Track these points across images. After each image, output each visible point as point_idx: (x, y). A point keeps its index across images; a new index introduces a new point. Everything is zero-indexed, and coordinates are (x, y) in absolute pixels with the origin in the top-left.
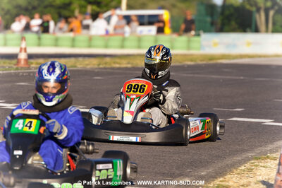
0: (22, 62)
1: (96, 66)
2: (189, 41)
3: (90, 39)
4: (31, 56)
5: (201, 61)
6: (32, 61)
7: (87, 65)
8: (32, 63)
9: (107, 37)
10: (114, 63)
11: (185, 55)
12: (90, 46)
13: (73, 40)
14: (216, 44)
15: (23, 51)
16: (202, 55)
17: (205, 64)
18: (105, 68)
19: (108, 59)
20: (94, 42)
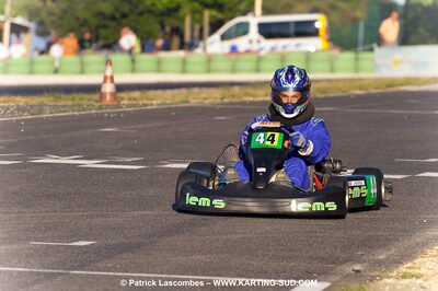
0: (108, 98)
1: (219, 101)
2: (357, 59)
3: (210, 59)
4: (120, 88)
5: (376, 88)
6: (122, 95)
7: (205, 99)
8: (122, 99)
9: (233, 57)
10: (246, 95)
11: (351, 80)
12: (209, 71)
13: (184, 62)
14: (397, 63)
15: (109, 81)
16: (376, 79)
17: (382, 94)
18: (231, 103)
19: (236, 89)
20: (215, 65)
